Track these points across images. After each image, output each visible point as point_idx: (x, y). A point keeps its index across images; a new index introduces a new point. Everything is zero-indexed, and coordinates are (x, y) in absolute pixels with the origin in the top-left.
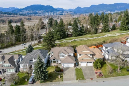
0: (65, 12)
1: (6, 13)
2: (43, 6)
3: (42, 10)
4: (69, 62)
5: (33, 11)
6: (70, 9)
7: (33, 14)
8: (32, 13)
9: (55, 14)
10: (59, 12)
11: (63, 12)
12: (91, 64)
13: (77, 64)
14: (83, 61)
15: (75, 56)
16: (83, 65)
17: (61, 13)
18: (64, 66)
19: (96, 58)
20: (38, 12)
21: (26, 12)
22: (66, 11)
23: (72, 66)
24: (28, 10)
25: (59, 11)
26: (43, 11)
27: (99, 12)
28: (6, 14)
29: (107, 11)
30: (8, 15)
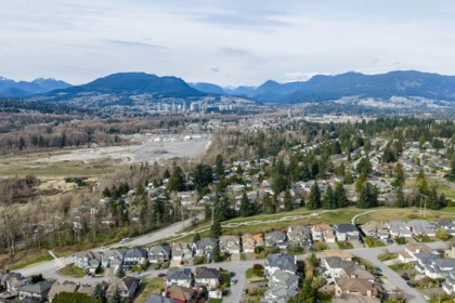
0: (223, 99)
1: (33, 107)
2: (153, 77)
3: (150, 91)
4: (235, 249)
5: (117, 94)
6: (241, 88)
7: (118, 106)
8: (114, 103)
9: (192, 108)
10: (206, 99)
11: (218, 99)
12: (252, 251)
13: (241, 250)
14: (246, 247)
15: (241, 244)
16: (246, 251)
17: (213, 102)
18: (231, 251)
19: (257, 245)
20: (134, 97)
21: (95, 99)
22: (227, 96)
23: (237, 252)
24: (103, 92)
25: (205, 95)
26: (150, 96)
27: (337, 102)
28: (34, 109)
29: (365, 98)
30: (42, 115)
